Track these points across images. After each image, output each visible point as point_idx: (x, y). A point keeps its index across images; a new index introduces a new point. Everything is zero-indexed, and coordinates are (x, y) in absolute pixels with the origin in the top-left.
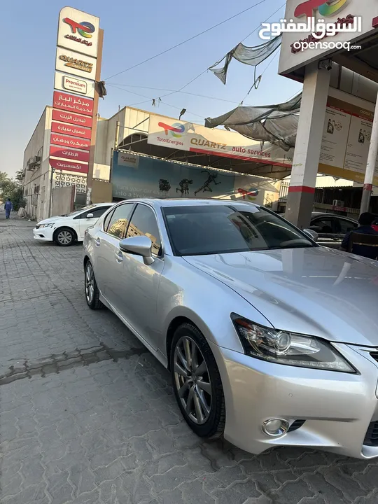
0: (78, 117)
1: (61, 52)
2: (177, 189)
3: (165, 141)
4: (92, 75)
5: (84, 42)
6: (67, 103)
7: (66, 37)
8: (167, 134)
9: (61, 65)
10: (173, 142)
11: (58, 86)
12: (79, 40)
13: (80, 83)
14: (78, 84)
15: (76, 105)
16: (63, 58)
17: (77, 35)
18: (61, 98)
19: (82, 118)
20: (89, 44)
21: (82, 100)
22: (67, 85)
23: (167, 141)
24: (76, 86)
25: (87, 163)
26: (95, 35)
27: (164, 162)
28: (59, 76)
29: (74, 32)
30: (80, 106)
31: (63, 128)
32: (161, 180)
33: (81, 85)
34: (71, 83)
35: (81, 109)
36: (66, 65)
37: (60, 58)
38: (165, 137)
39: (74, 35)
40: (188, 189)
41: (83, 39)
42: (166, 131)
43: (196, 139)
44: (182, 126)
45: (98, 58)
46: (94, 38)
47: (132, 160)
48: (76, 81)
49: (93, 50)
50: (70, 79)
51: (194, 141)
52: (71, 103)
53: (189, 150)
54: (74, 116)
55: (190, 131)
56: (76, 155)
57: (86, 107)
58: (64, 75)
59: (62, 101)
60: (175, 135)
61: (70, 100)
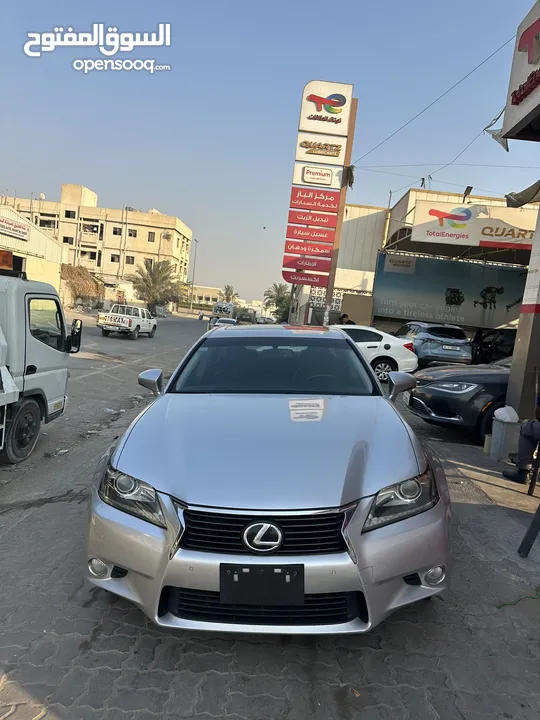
0: (319, 216)
1: (302, 138)
2: (476, 302)
3: (438, 235)
4: (340, 160)
5: (332, 120)
6: (307, 200)
7: (309, 118)
8: (442, 225)
9: (301, 153)
10: (451, 235)
11: (297, 180)
12: (325, 119)
13: (324, 172)
14: (320, 174)
15: (317, 200)
16: (305, 145)
17: (324, 113)
18: (299, 194)
19: (323, 216)
20: (338, 121)
21: (325, 193)
22: (308, 178)
23: (442, 234)
24: (318, 177)
25: (327, 274)
26: (346, 109)
27: (456, 262)
28: (299, 167)
29: (319, 110)
30: (323, 202)
31: (299, 232)
32: (448, 289)
33: (325, 175)
34: (313, 173)
35: (323, 206)
36: (307, 153)
37: (301, 146)
38: (439, 230)
39: (319, 114)
40: (495, 302)
41: (330, 116)
42: (441, 220)
43: (491, 227)
44: (467, 211)
45: (349, 137)
46: (344, 112)
47: (406, 263)
48: (319, 171)
49: (343, 128)
50: (311, 170)
51: (487, 231)
52: (312, 200)
53: (477, 244)
54: (314, 216)
55: (482, 216)
56: (314, 264)
57: (329, 202)
58: (303, 165)
59: (301, 198)
60: (454, 225)
61: (311, 195)
